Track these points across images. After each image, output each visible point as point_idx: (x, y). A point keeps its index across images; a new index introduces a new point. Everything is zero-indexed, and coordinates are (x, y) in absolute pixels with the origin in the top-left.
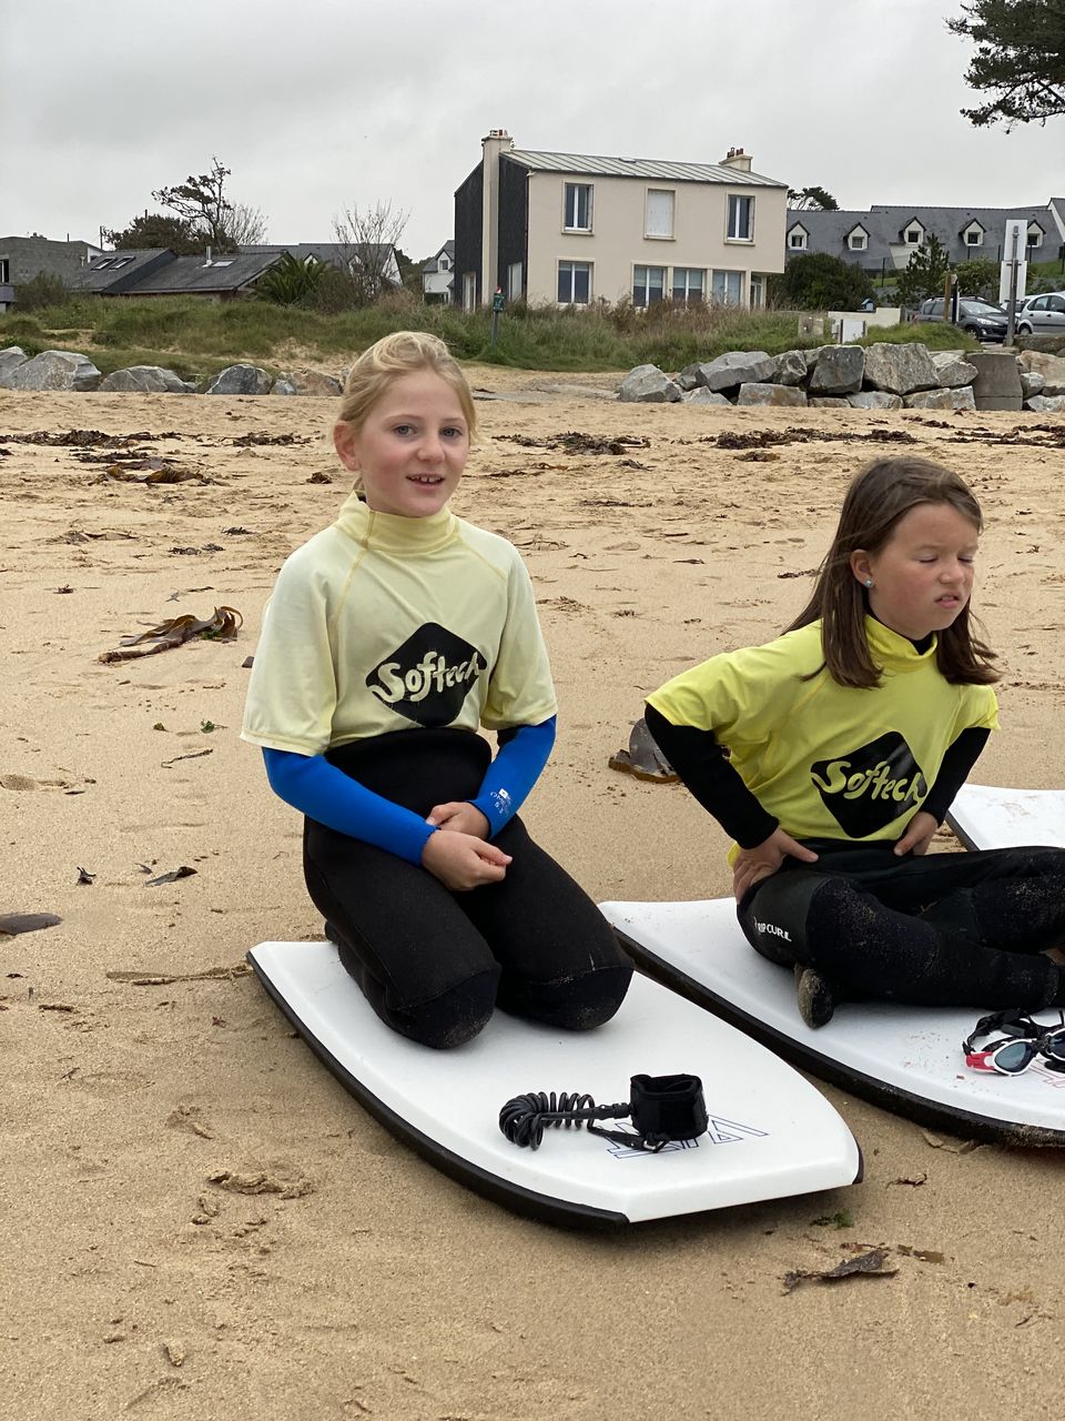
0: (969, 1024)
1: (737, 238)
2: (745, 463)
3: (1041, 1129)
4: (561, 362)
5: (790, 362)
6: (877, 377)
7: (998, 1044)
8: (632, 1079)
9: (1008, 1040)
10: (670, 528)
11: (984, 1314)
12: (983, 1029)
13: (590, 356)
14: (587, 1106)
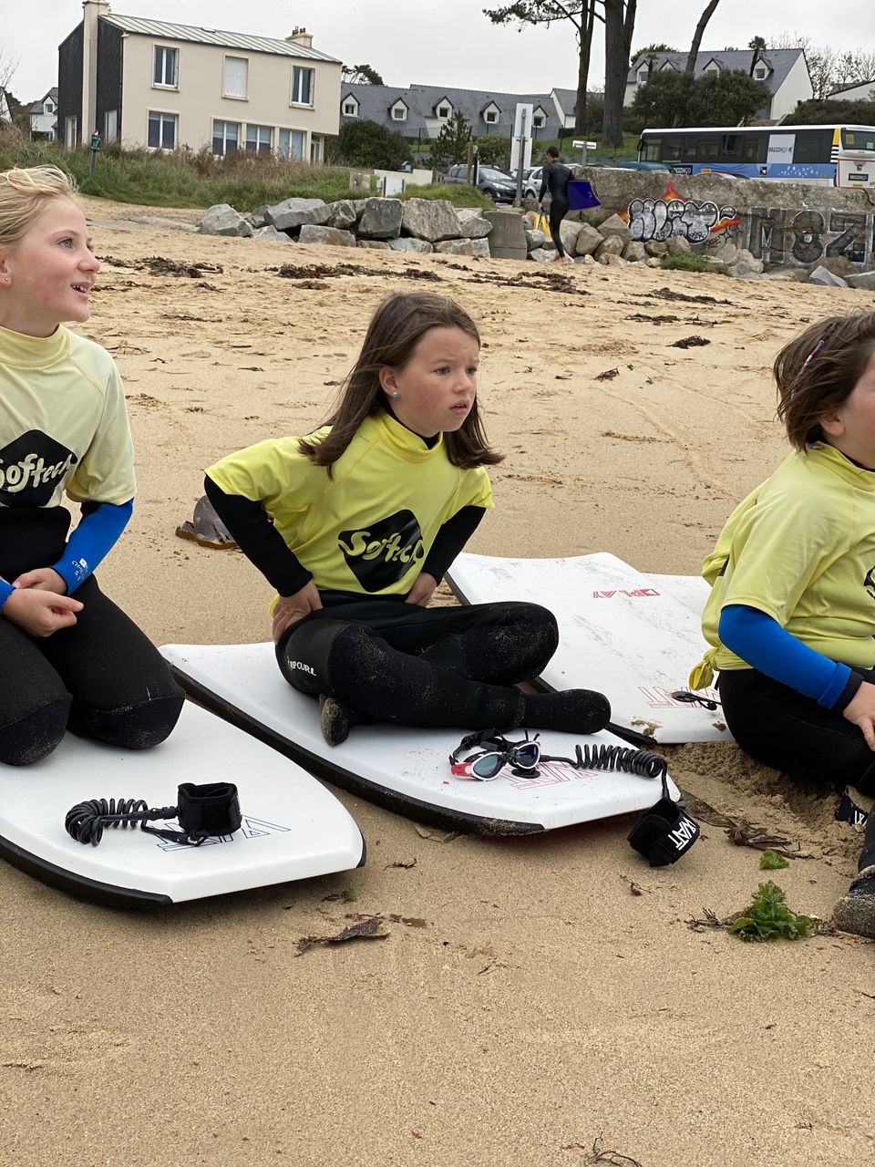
0: (455, 741)
1: (300, 103)
2: (302, 290)
3: (506, 821)
4: (150, 198)
5: (342, 210)
6: (412, 226)
7: (476, 756)
8: (179, 787)
9: (484, 753)
10: (237, 341)
11: (454, 966)
12: (466, 745)
13: (175, 194)
14: (141, 809)
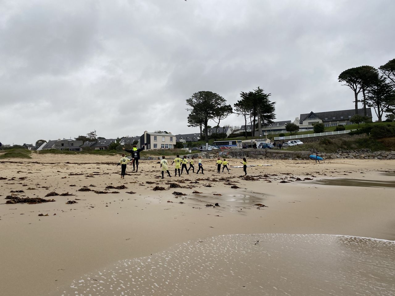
1: (171, 141)
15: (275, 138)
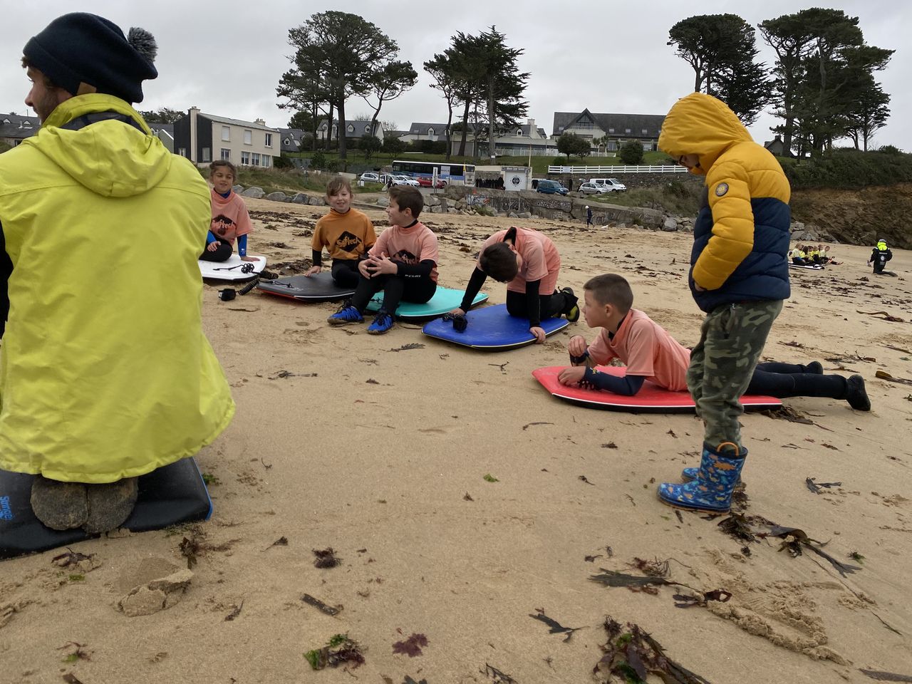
1: (268, 146)
15: (551, 169)
